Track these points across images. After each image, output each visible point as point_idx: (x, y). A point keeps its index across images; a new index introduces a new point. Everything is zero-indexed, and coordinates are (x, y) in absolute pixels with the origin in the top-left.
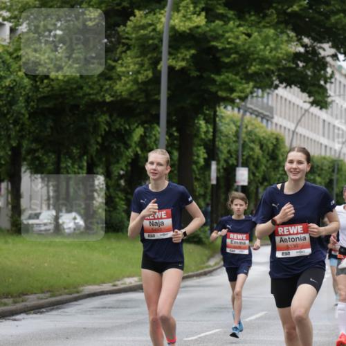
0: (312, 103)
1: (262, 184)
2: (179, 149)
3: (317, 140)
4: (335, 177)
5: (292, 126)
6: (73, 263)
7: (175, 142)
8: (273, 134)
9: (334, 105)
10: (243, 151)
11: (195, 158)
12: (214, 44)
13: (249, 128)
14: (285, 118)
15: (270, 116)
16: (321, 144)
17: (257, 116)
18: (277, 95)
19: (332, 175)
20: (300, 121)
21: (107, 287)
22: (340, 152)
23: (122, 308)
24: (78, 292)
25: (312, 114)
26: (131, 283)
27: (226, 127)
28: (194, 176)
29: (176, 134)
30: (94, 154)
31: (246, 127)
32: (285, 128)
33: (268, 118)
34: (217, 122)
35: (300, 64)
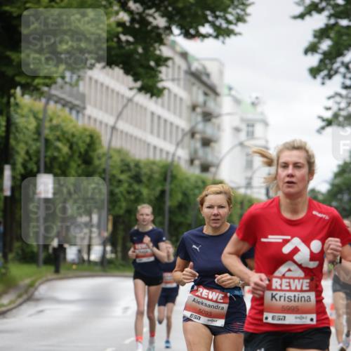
0: (140, 90)
3: (144, 138)
4: (167, 187)
5: (110, 120)
8: (85, 130)
9: (166, 92)
10: (46, 152)
12: (7, 8)
13: (55, 122)
14: (101, 109)
15: (82, 105)
16: (149, 145)
17: (64, 106)
18: (91, 78)
19: (163, 185)
20: (121, 113)
22: (174, 155)
25: (137, 104)
31: (51, 120)
32: (101, 123)
33: (78, 109)
34: (12, 113)
35: (123, 38)
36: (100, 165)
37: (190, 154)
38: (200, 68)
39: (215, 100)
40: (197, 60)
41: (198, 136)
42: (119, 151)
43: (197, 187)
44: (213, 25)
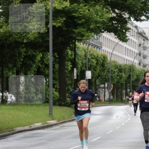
1: (98, 78)
2: (59, 63)
3: (123, 57)
5: (111, 51)
6: (10, 117)
7: (57, 60)
8: (102, 55)
9: (130, 40)
10: (88, 63)
11: (66, 67)
12: (74, 14)
13: (91, 52)
14: (107, 47)
15: (101, 46)
16: (124, 59)
18: (104, 37)
19: (130, 73)
20: (114, 48)
21: (27, 128)
22: (133, 62)
23: (34, 137)
24: (13, 131)
25: (120, 45)
26: (38, 126)
27: (80, 52)
28: (66, 75)
29: (57, 56)
30: (19, 66)
31: (90, 52)
32: (108, 52)
33: (99, 47)
34: (76, 50)
35: (114, 22)
36: (107, 66)
37: (139, 61)
38: (142, 31)
39: (147, 42)
40: (141, 28)
41: (141, 55)
42: (114, 62)
43: (142, 73)
44: (146, 16)
